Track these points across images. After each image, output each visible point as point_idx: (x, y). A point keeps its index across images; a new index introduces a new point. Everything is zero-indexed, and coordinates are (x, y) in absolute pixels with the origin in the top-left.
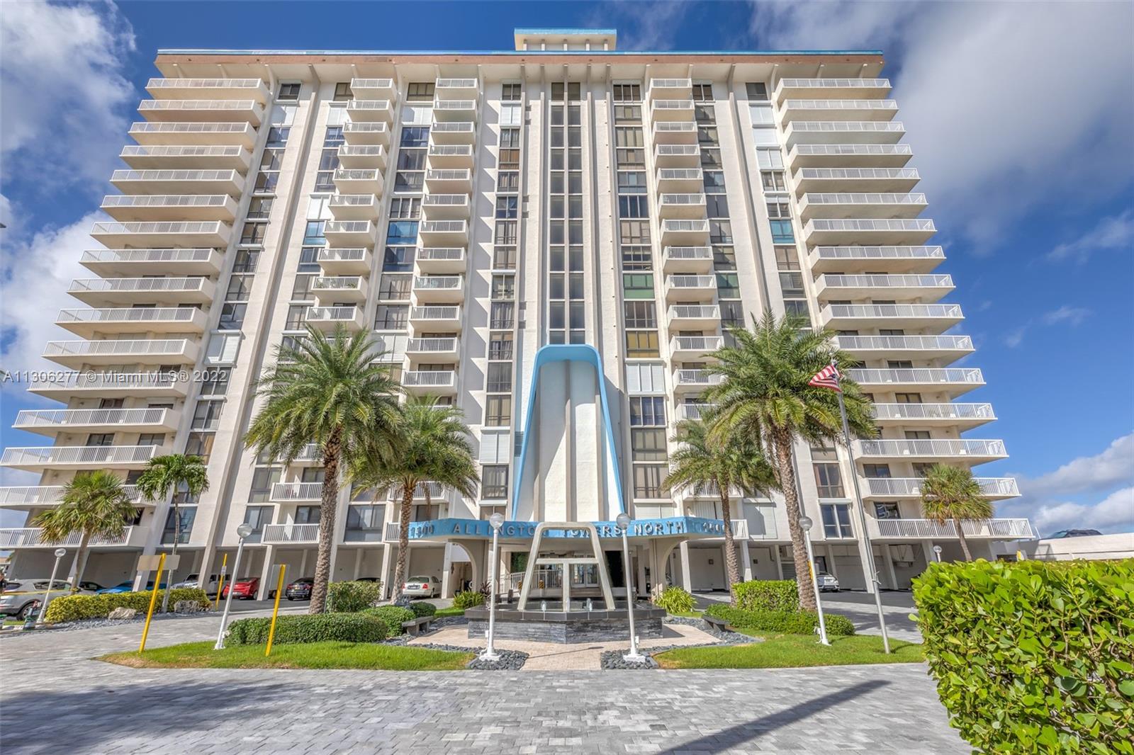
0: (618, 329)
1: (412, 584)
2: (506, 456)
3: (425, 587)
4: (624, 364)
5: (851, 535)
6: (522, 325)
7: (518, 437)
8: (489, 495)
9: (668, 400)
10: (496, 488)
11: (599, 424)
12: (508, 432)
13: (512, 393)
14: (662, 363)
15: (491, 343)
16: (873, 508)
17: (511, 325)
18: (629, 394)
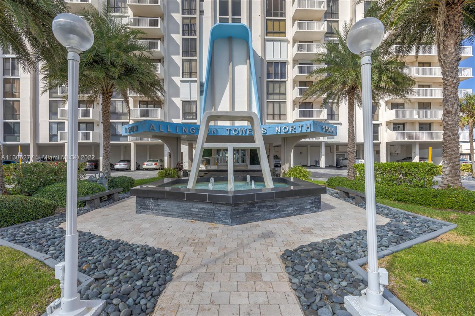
0: (262, 17)
1: (148, 163)
2: (195, 96)
3: (156, 164)
4: (265, 40)
5: (378, 140)
6: (202, 13)
7: (201, 84)
8: (187, 118)
9: (289, 64)
10: (191, 114)
11: (249, 78)
12: (195, 82)
13: (197, 58)
14: (286, 41)
15: (183, 25)
16: (392, 125)
17: (195, 14)
18: (267, 59)
